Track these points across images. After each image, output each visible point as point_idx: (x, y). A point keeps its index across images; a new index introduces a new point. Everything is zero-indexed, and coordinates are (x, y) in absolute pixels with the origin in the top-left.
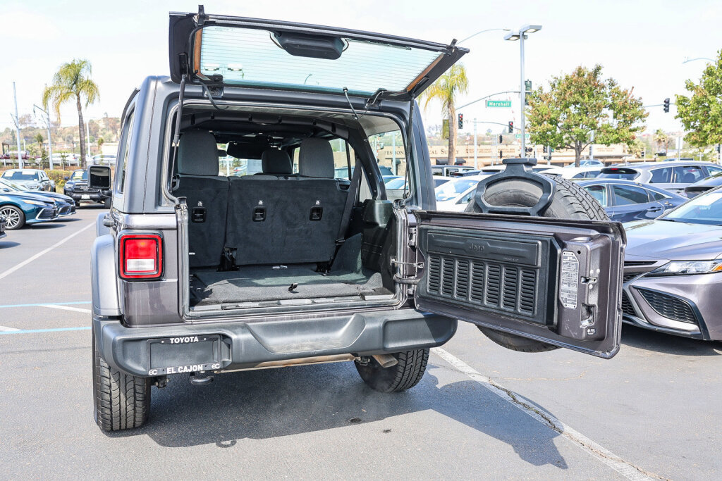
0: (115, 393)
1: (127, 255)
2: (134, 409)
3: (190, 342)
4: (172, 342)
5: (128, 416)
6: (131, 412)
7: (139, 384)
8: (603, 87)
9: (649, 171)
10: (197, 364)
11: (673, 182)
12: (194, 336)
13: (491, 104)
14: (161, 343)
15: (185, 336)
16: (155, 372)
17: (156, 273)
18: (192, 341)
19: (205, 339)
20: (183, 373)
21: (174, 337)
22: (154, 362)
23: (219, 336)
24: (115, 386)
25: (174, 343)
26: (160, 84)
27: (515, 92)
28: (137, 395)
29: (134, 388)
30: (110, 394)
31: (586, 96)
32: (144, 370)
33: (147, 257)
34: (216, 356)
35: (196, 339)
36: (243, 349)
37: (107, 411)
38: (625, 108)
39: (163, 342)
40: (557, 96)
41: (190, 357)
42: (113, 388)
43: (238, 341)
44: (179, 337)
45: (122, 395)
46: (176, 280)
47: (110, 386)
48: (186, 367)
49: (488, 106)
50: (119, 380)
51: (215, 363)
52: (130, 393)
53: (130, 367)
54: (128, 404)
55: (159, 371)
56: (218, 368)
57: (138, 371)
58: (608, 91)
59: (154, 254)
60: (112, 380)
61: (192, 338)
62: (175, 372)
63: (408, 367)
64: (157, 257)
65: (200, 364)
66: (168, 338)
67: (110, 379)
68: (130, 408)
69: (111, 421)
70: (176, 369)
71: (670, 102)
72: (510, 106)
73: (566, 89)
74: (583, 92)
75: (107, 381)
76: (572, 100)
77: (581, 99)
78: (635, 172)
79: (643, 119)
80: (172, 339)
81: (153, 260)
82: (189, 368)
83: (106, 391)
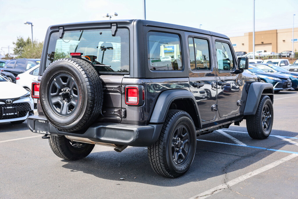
3: (43, 123)
4: (39, 122)
10: (45, 131)
19: (47, 122)
22: (35, 128)
41: (44, 128)
51: (49, 132)
55: (35, 131)
61: (43, 121)
63: (153, 161)
80: (39, 120)
82: (42, 132)
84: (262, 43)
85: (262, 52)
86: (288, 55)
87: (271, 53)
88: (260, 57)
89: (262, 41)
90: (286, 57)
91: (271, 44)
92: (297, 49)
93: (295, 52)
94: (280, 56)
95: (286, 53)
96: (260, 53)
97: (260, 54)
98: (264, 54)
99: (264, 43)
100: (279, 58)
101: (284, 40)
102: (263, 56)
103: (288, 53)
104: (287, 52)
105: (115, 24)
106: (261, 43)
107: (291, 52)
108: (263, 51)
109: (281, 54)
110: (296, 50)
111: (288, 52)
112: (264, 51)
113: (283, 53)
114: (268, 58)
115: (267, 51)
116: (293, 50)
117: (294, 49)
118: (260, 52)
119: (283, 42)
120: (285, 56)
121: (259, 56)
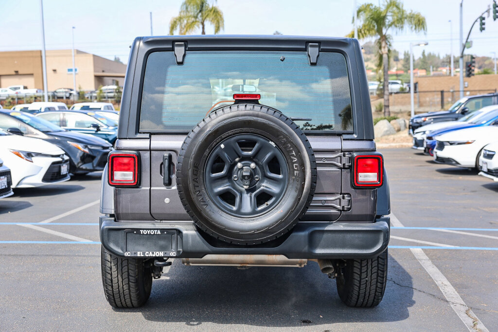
0: (115, 274)
1: (114, 168)
2: (129, 289)
3: (154, 234)
4: (142, 233)
5: (125, 294)
6: (127, 291)
7: (132, 269)
10: (159, 251)
12: (157, 229)
14: (134, 233)
15: (151, 229)
16: (129, 254)
17: (133, 182)
18: (156, 233)
19: (165, 233)
20: (148, 257)
21: (143, 229)
22: (129, 247)
23: (175, 231)
24: (114, 268)
25: (143, 234)
26: (141, 43)
28: (130, 278)
29: (128, 271)
30: (111, 275)
32: (122, 252)
33: (128, 170)
34: (174, 246)
35: (159, 232)
36: (190, 241)
37: (110, 288)
41: (155, 245)
42: (113, 270)
43: (187, 235)
44: (147, 229)
45: (119, 276)
46: (149, 188)
47: (111, 268)
48: (151, 253)
50: (117, 264)
51: (173, 252)
52: (125, 275)
53: (112, 249)
54: (124, 284)
55: (131, 253)
56: (175, 255)
57: (117, 252)
59: (132, 168)
60: (112, 264)
61: (156, 231)
62: (143, 256)
63: (363, 281)
64: (135, 170)
65: (161, 251)
66: (138, 230)
67: (111, 262)
68: (126, 287)
69: (113, 296)
70: (144, 253)
75: (109, 264)
80: (141, 231)
81: (132, 172)
82: (153, 253)
83: (108, 271)
84: (17, 72)
85: (19, 88)
86: (68, 95)
87: (37, 91)
88: (19, 97)
89: (16, 70)
90: (65, 98)
91: (32, 75)
92: (82, 87)
93: (78, 90)
94: (55, 98)
95: (63, 92)
96: (18, 91)
97: (17, 93)
98: (26, 93)
99: (20, 72)
100: (53, 101)
101: (54, 69)
102: (24, 95)
103: (66, 92)
104: (64, 90)
105: (317, 44)
106: (14, 73)
107: (71, 90)
108: (22, 87)
109: (56, 94)
110: (80, 88)
111: (67, 90)
112: (24, 87)
113: (57, 91)
114: (33, 99)
115: (28, 87)
116: (76, 86)
117: (78, 86)
118: (15, 89)
119: (52, 72)
120: (62, 98)
121: (16, 95)
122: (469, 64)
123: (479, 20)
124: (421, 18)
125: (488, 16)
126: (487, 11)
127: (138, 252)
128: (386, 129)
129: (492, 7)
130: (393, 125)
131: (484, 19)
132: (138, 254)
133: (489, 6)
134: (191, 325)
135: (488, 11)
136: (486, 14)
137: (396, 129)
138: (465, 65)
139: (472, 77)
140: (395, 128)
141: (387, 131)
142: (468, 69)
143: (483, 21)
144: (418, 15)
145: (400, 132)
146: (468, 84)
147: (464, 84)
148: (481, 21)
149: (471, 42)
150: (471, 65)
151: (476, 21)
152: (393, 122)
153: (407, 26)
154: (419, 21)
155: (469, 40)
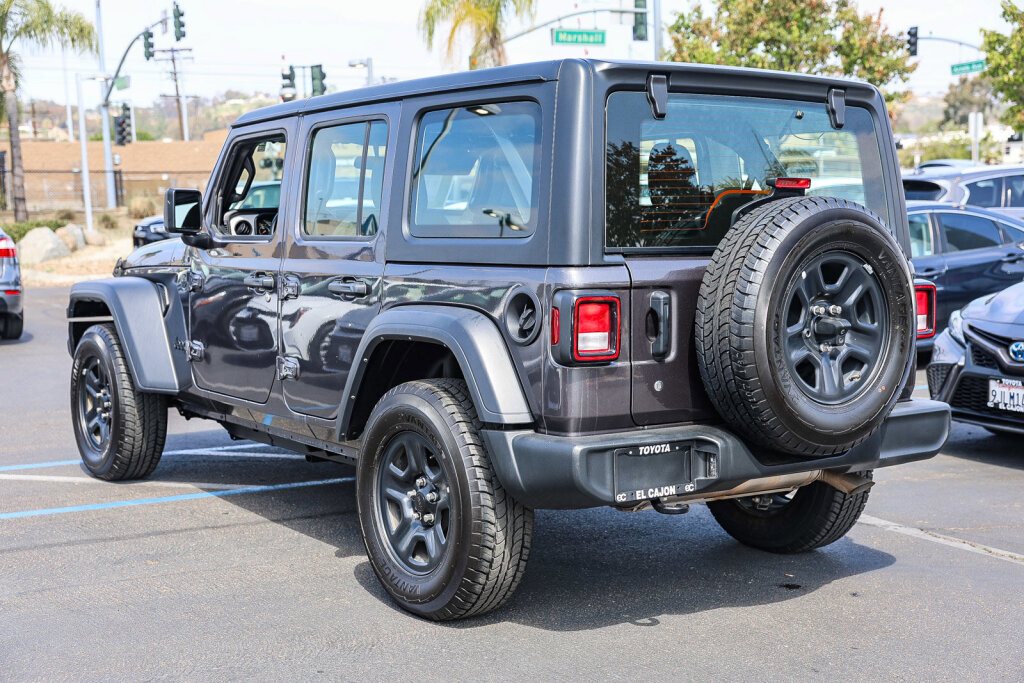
3: (661, 453)
4: (641, 453)
8: (826, 10)
9: (962, 185)
10: (669, 486)
11: (1006, 205)
12: (666, 443)
13: (562, 37)
14: (628, 454)
15: (655, 444)
16: (624, 497)
17: (609, 352)
18: (663, 451)
19: (678, 448)
20: (653, 498)
21: (645, 445)
22: (621, 483)
23: (692, 444)
24: (500, 536)
25: (654, 453)
27: (612, 11)
31: (794, 28)
32: (611, 495)
33: (599, 329)
34: (687, 472)
35: (668, 449)
38: (871, 53)
39: (631, 453)
40: (733, 27)
41: (661, 474)
44: (649, 445)
46: (628, 364)
48: (656, 490)
49: (557, 41)
51: (689, 483)
53: (595, 491)
55: (627, 495)
56: (692, 491)
57: (604, 495)
58: (831, 16)
59: (607, 325)
61: (663, 446)
62: (644, 497)
64: (611, 330)
65: (672, 485)
66: (635, 447)
70: (646, 492)
71: (919, 35)
72: (603, 42)
73: (752, 11)
74: (787, 19)
76: (765, 34)
77: (782, 31)
78: (936, 188)
79: (906, 75)
80: (641, 449)
81: (607, 334)
82: (660, 490)
83: (489, 544)
105: (843, 92)
122: (121, 120)
123: (142, 37)
124: (84, 25)
125: (165, 31)
126: (161, 22)
127: (638, 492)
128: (50, 246)
129: (171, 14)
130: (62, 237)
131: (151, 35)
132: (638, 495)
133: (165, 12)
134: (638, 624)
135: (164, 22)
136: (160, 26)
137: (71, 246)
138: (112, 122)
139: (128, 145)
140: (67, 245)
141: (52, 250)
142: (120, 129)
143: (151, 40)
144: (78, 19)
145: (78, 252)
146: (121, 160)
147: (113, 159)
148: (146, 39)
149: (127, 78)
150: (124, 122)
151: (137, 38)
152: (60, 231)
153: (54, 39)
154: (82, 30)
155: (121, 74)
